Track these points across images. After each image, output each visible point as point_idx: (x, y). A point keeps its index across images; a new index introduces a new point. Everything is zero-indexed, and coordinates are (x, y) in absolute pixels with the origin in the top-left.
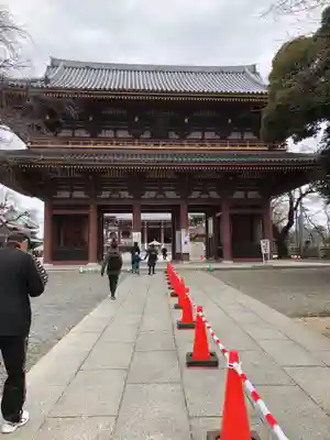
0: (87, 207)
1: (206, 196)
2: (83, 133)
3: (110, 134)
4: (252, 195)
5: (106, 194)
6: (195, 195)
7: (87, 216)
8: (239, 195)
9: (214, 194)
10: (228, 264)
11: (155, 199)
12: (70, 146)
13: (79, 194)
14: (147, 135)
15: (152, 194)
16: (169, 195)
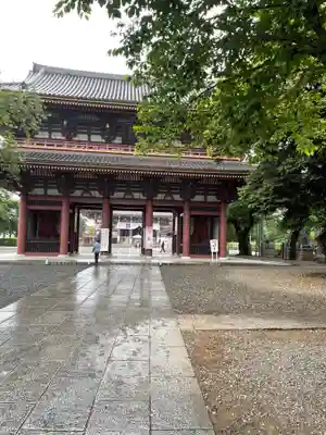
0: (60, 204)
1: (169, 198)
2: (59, 136)
3: (84, 137)
4: (212, 198)
5: (78, 193)
6: (160, 197)
7: (60, 212)
8: (199, 198)
9: (177, 197)
10: (186, 259)
11: (124, 199)
12: (45, 147)
13: (53, 192)
14: (118, 140)
15: (121, 194)
16: (137, 195)
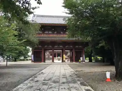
0: (42, 49)
1: (69, 47)
2: (41, 32)
3: (47, 32)
4: (80, 47)
5: (46, 46)
6: (67, 47)
7: (42, 51)
8: (77, 47)
9: (71, 47)
10: (74, 63)
12: (38, 35)
13: (40, 46)
14: (56, 33)
15: (57, 46)
16: (61, 46)
